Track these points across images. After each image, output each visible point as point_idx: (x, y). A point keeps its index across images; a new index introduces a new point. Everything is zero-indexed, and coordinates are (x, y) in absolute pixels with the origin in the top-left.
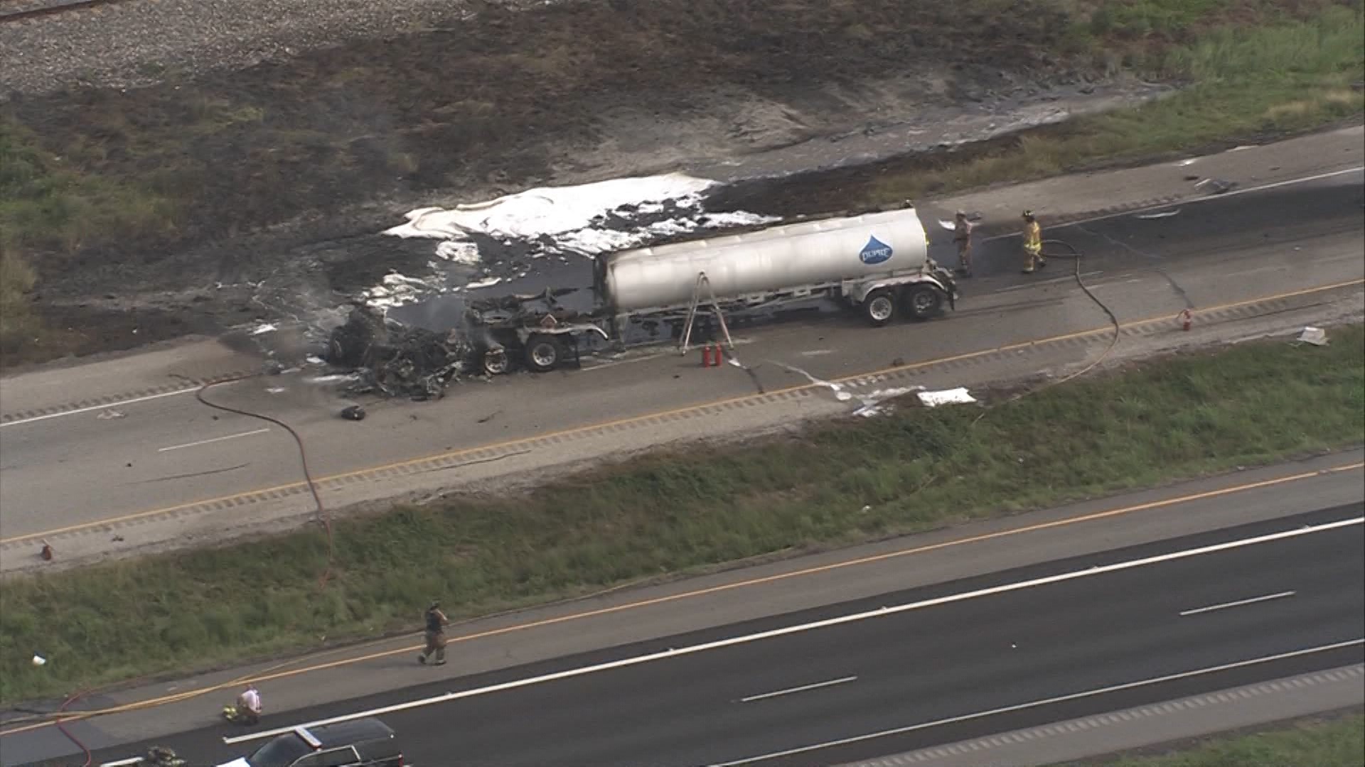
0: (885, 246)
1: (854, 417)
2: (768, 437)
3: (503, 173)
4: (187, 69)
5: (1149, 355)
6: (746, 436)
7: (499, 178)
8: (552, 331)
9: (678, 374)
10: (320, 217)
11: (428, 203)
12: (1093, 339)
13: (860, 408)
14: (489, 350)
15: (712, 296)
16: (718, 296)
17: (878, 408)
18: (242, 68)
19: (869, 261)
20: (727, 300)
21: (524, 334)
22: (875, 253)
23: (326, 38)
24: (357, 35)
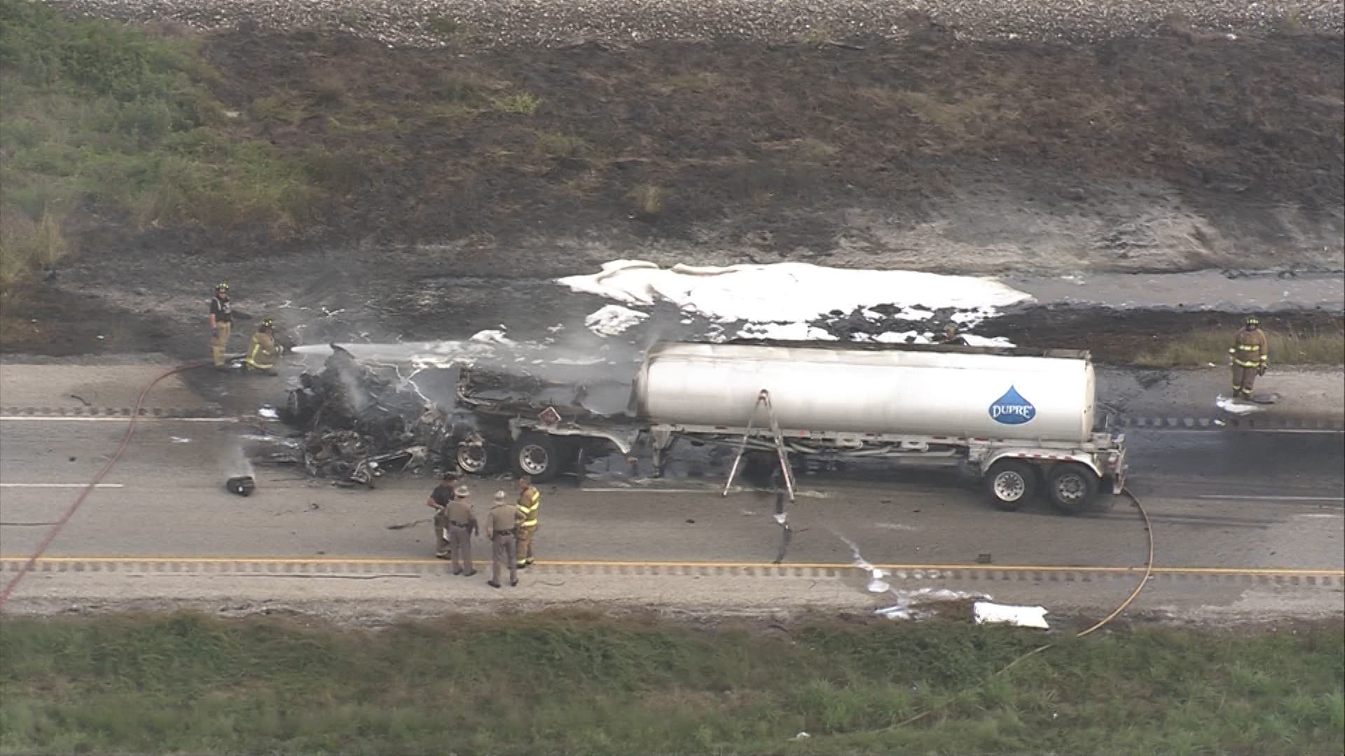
0: (1026, 403)
1: (874, 617)
2: (743, 619)
3: (768, 235)
4: (490, 35)
5: (1323, 616)
6: (715, 613)
7: (759, 241)
8: (552, 430)
9: (693, 519)
10: (494, 245)
11: (645, 255)
12: (1263, 579)
13: (888, 606)
14: (464, 440)
15: (775, 426)
16: (784, 426)
17: (911, 611)
18: (561, 46)
19: (1002, 418)
20: (808, 435)
21: (515, 427)
22: (1010, 409)
23: (693, 29)
24: (737, 31)
